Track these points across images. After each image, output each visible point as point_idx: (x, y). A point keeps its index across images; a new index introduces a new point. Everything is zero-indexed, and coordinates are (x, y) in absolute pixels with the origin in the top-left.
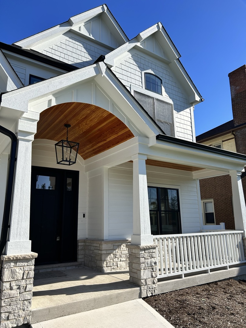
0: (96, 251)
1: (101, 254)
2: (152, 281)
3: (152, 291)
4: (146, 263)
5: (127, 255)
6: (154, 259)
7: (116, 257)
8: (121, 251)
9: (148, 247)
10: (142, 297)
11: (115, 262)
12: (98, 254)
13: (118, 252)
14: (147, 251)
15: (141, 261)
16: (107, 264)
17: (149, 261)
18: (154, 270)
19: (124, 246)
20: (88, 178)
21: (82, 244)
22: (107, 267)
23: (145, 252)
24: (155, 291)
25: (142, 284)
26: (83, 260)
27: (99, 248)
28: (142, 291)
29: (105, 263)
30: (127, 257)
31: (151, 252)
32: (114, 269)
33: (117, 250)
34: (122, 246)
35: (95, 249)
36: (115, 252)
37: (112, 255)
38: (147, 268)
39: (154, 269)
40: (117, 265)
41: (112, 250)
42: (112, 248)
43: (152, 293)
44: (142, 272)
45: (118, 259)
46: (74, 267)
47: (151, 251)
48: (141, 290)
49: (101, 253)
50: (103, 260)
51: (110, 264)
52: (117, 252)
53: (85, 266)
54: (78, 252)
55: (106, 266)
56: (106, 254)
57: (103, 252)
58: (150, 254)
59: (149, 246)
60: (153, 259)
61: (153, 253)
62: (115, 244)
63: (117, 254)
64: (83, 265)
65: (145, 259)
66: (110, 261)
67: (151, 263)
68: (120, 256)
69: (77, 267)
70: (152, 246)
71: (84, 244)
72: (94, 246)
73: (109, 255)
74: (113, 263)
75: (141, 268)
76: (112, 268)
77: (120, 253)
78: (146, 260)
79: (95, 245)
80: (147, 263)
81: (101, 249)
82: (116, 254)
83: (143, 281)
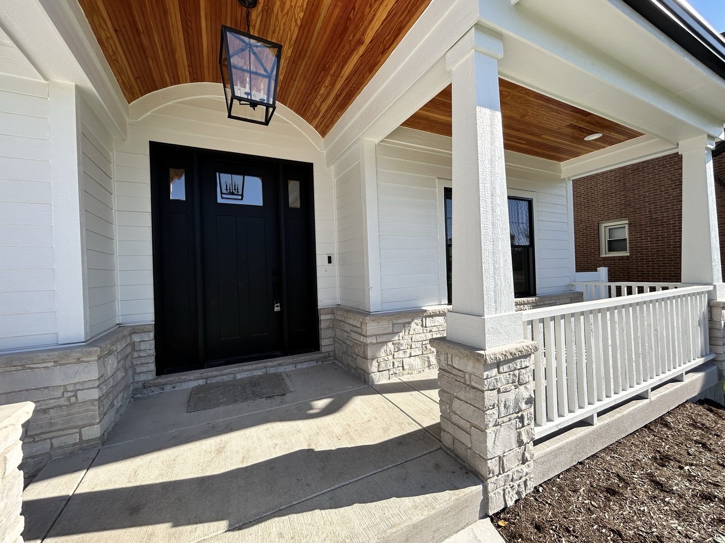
0: (354, 335)
1: (366, 345)
2: (520, 457)
3: (519, 486)
4: (502, 405)
5: (424, 343)
6: (526, 388)
7: (399, 350)
8: (411, 336)
9: (511, 354)
10: (491, 513)
11: (399, 360)
12: (358, 342)
13: (403, 338)
14: (504, 368)
15: (487, 403)
16: (378, 365)
17: (511, 396)
18: (525, 424)
19: (417, 325)
20: (334, 181)
21: (329, 317)
22: (379, 371)
23: (499, 372)
24: (528, 483)
25: (491, 475)
26: (330, 349)
27: (359, 330)
28: (491, 494)
29: (375, 364)
30: (424, 347)
31: (519, 367)
32: (396, 374)
33: (401, 334)
34: (413, 325)
35: (351, 331)
36: (397, 338)
37: (390, 345)
38: (505, 419)
39: (526, 418)
40: (403, 366)
41: (389, 334)
42: (390, 330)
43: (518, 493)
44: (489, 435)
45: (405, 352)
46: (314, 363)
47: (518, 364)
48: (485, 491)
49: (365, 341)
50: (369, 356)
51: (386, 366)
52: (401, 338)
53: (336, 359)
54: (320, 331)
55: (376, 370)
56: (377, 343)
57: (369, 340)
58: (514, 375)
59: (514, 351)
60: (522, 388)
61: (523, 371)
62: (397, 322)
63: (402, 342)
64: (332, 358)
65: (499, 392)
66: (386, 359)
67: (517, 402)
68: (409, 347)
69: (321, 362)
70: (521, 352)
71: (333, 317)
72: (350, 324)
73: (384, 345)
74: (393, 363)
75: (487, 425)
76: (391, 372)
77: (410, 340)
78: (503, 397)
79: (351, 322)
80: (505, 405)
81: (364, 333)
82: (399, 344)
83: (493, 465)
